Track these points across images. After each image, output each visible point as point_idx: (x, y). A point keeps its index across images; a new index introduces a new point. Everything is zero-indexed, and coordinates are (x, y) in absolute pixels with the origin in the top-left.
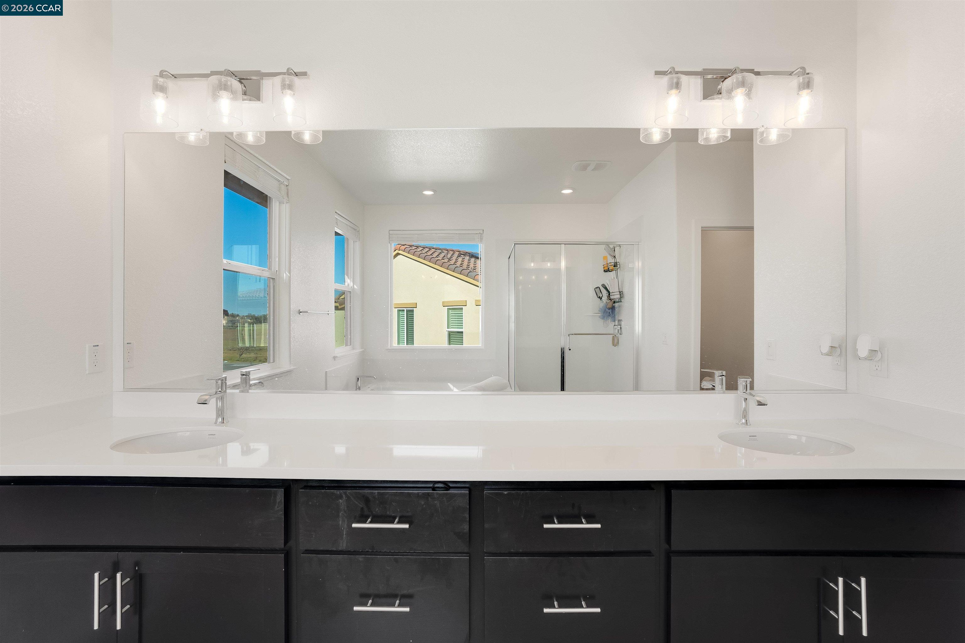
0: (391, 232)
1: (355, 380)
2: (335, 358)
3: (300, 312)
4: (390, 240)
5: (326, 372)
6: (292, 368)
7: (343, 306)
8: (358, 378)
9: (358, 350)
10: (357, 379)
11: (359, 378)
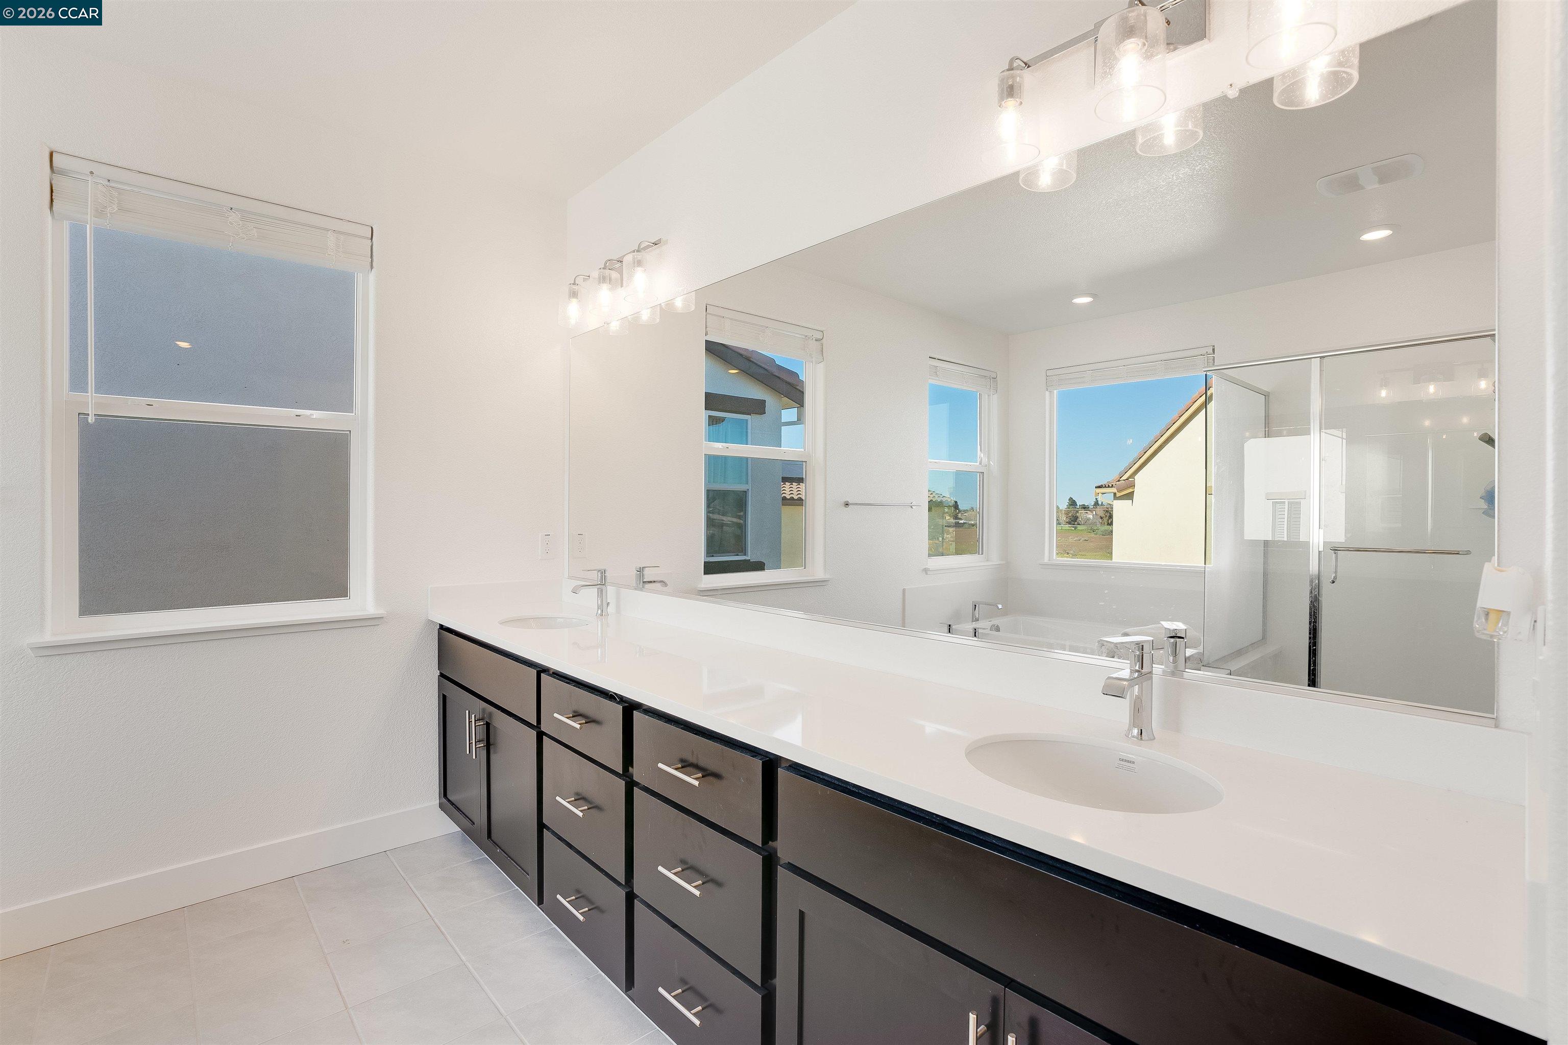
0: (1049, 373)
1: (971, 607)
2: (926, 571)
3: (847, 504)
4: (1049, 386)
5: (904, 590)
6: (827, 577)
7: (1130, 490)
8: (975, 605)
9: (995, 560)
10: (974, 607)
11: (977, 605)
